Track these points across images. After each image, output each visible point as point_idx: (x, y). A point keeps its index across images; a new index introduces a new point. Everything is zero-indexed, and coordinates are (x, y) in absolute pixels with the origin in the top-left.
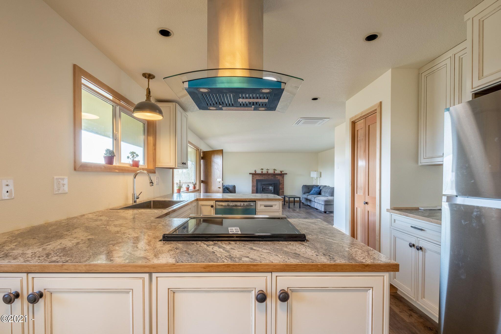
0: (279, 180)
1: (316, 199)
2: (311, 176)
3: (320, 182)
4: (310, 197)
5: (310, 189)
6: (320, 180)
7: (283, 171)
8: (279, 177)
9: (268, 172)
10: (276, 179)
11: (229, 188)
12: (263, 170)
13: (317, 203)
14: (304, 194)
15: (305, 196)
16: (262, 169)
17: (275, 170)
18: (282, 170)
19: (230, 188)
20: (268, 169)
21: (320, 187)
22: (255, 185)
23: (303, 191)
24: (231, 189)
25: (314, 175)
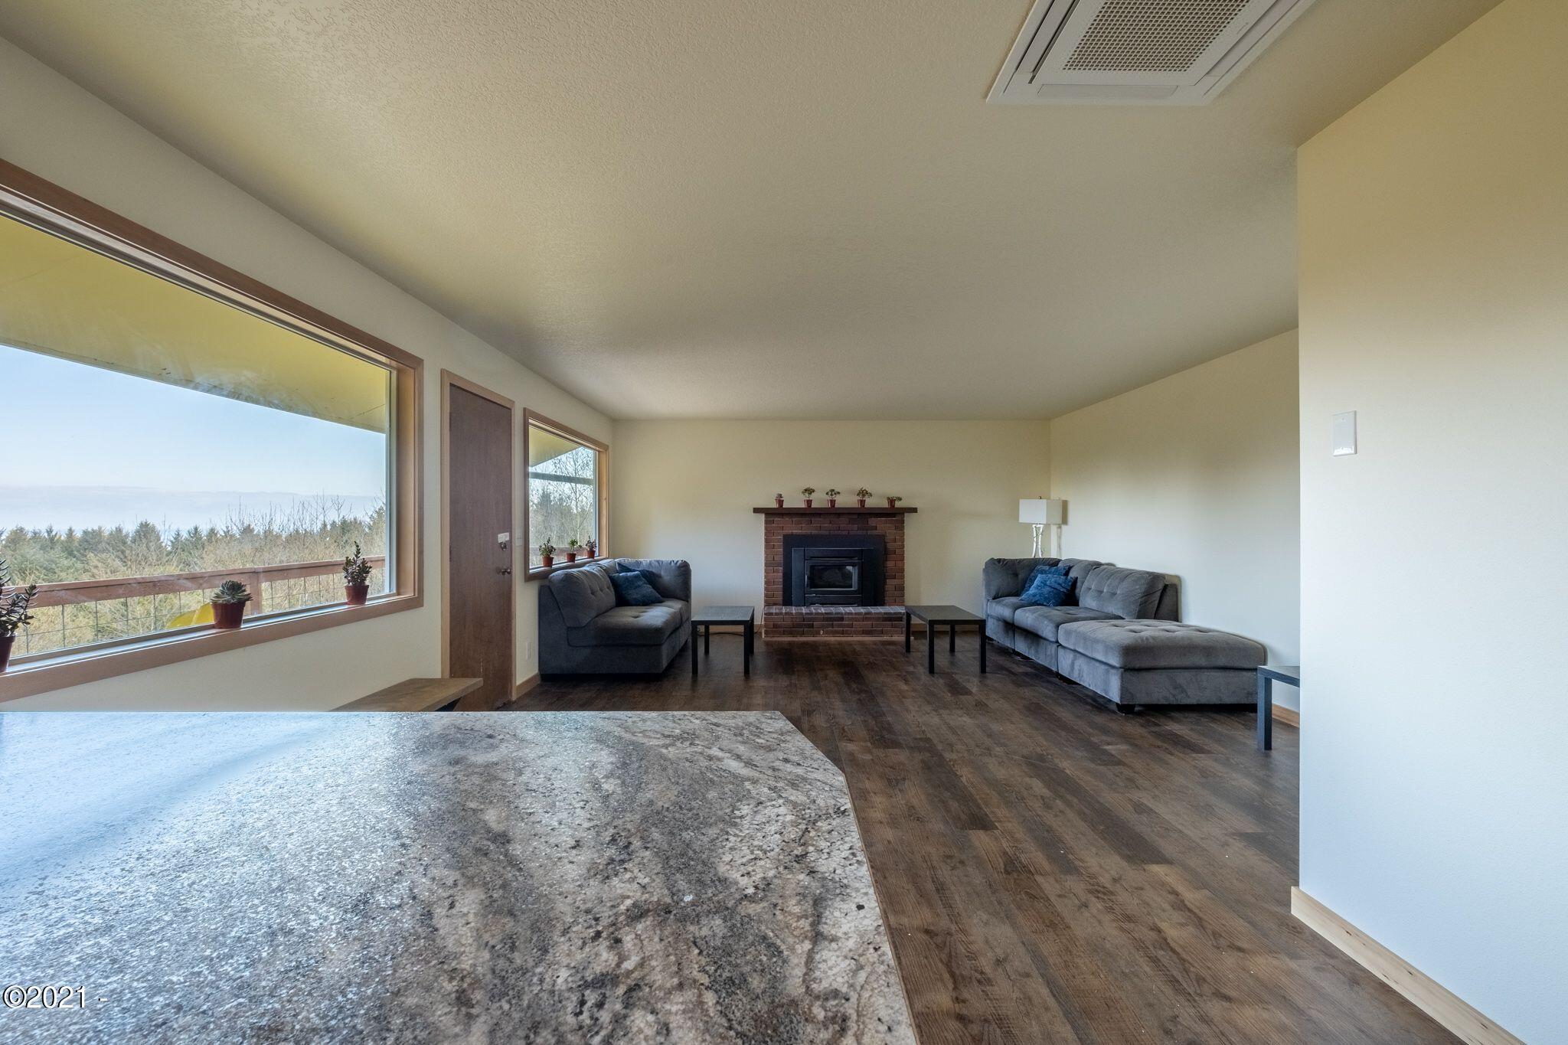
0: (884, 536)
1: (1068, 633)
2: (1020, 521)
3: (1059, 547)
4: (1026, 617)
5: (1020, 576)
6: (1059, 537)
7: (900, 499)
8: (882, 526)
9: (833, 502)
10: (869, 532)
11: (659, 576)
12: (813, 497)
13: (1075, 651)
14: (994, 598)
15: (1003, 610)
16: (809, 491)
17: (864, 496)
18: (894, 493)
19: (662, 573)
20: (836, 490)
21: (1070, 568)
22: (780, 558)
23: (988, 585)
24: (667, 577)
25: (1034, 513)
